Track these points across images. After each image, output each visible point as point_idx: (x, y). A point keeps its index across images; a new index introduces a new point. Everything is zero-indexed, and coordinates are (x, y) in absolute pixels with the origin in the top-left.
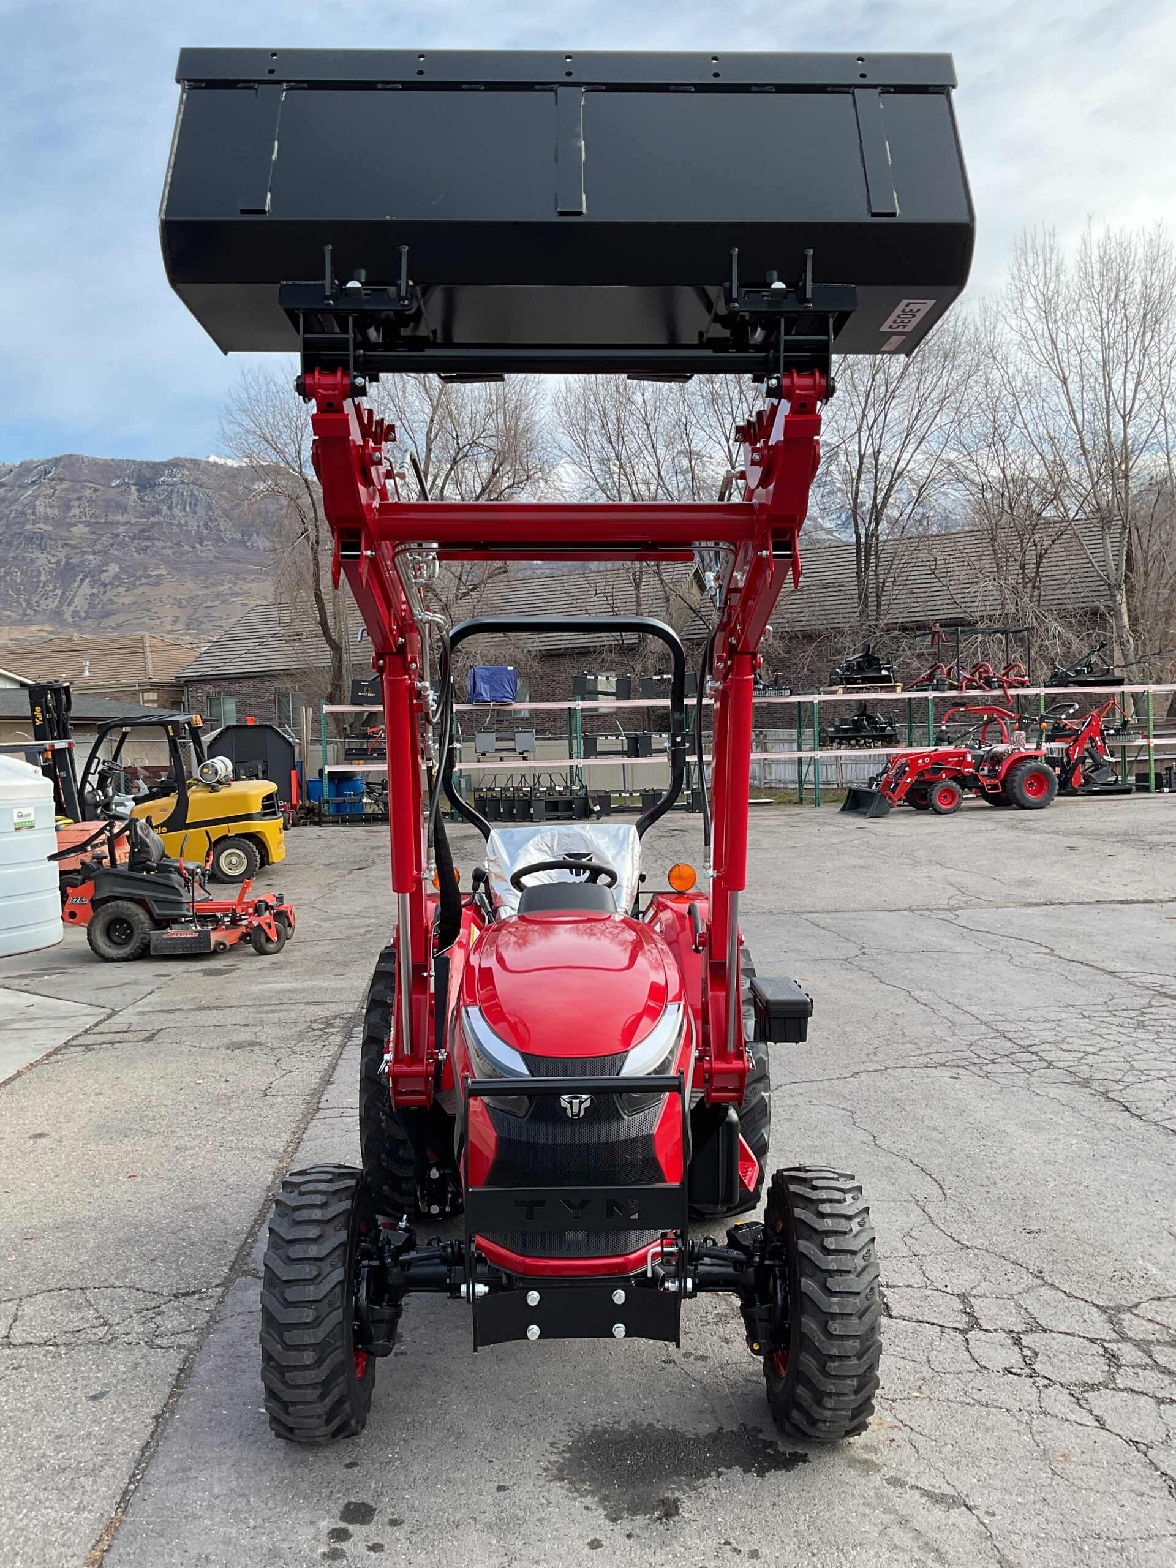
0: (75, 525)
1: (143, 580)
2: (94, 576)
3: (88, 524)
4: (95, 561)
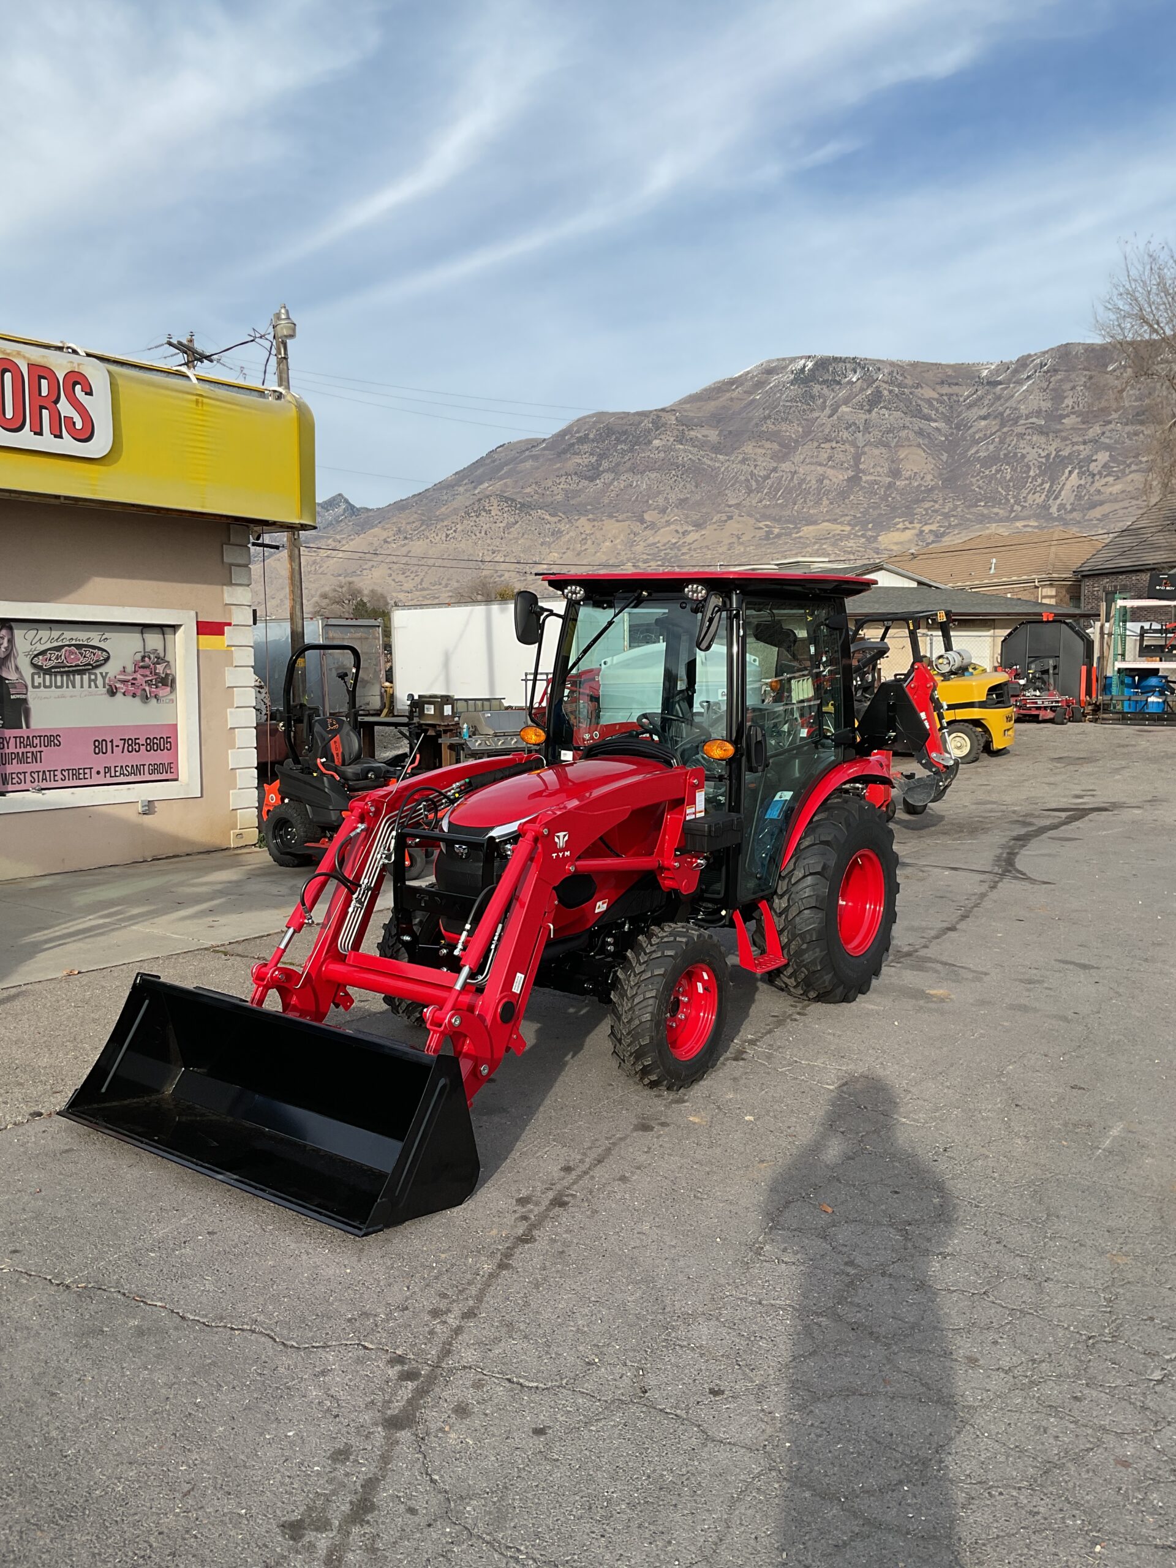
0: (1068, 416)
1: (1134, 467)
2: (1083, 465)
3: (1079, 414)
4: (1085, 451)
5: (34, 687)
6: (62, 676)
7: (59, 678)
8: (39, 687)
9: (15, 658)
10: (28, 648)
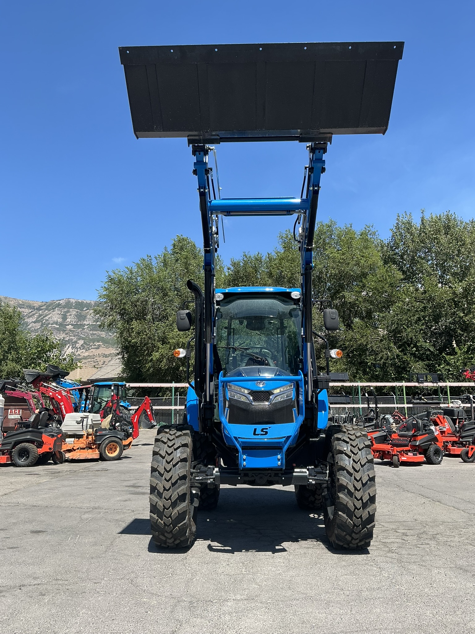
0: (68, 325)
1: (93, 347)
2: (74, 344)
3: (72, 325)
4: (75, 339)
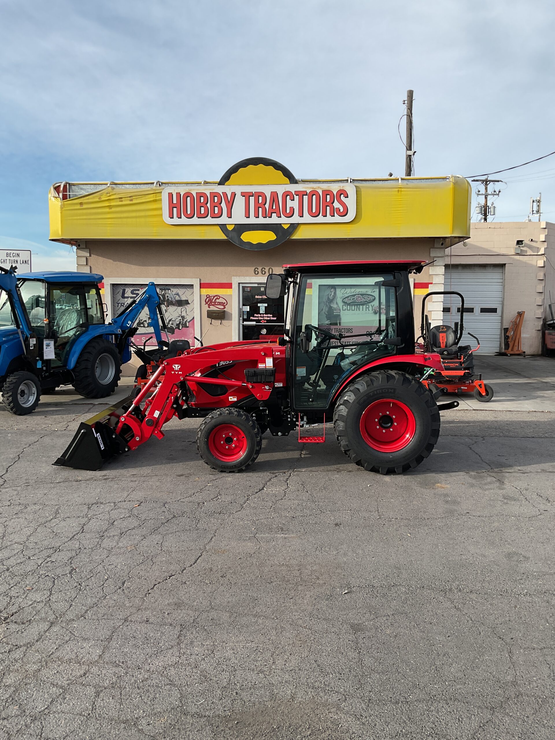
5: (343, 310)
6: (355, 306)
7: (353, 307)
8: (345, 310)
9: (336, 300)
10: (342, 295)
